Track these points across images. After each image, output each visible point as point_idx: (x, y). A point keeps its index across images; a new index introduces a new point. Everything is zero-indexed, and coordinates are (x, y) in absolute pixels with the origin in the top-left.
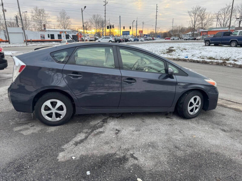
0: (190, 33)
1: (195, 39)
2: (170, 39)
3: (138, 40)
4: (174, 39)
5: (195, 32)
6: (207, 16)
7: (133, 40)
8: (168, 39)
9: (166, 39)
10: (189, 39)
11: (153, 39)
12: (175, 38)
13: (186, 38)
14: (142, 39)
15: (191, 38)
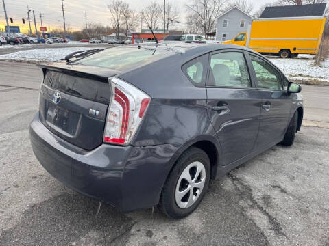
0: (114, 35)
1: (123, 43)
2: (88, 42)
3: (44, 42)
4: (94, 42)
5: (120, 34)
6: (132, 14)
7: (36, 41)
8: (85, 42)
9: (82, 42)
10: (115, 43)
11: (65, 42)
12: (96, 41)
13: (110, 41)
14: (50, 40)
15: (118, 42)
